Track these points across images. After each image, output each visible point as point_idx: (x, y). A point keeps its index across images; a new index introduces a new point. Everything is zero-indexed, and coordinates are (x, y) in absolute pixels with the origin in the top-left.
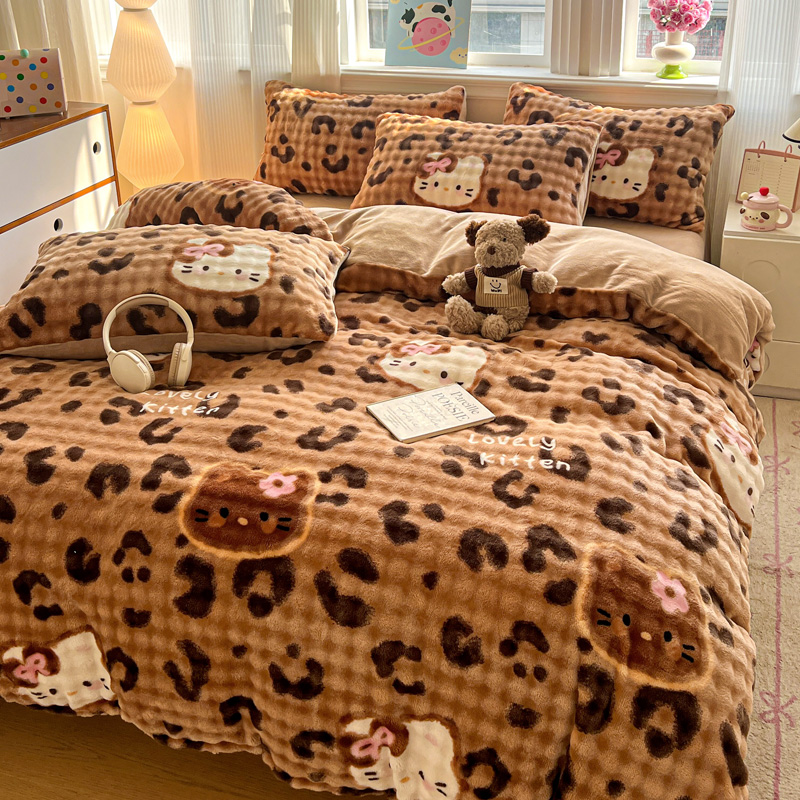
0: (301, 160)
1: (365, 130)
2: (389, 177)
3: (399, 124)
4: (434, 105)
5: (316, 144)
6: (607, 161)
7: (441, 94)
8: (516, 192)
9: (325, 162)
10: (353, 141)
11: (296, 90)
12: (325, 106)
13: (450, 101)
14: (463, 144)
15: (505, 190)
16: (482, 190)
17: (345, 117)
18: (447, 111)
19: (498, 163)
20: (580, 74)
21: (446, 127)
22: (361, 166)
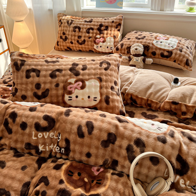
0: (70, 41)
1: (91, 31)
4: (113, 22)
5: (75, 36)
7: (115, 18)
9: (78, 41)
10: (87, 34)
11: (67, 16)
12: (77, 22)
13: (118, 20)
17: (84, 26)
18: (117, 24)
22: (90, 43)
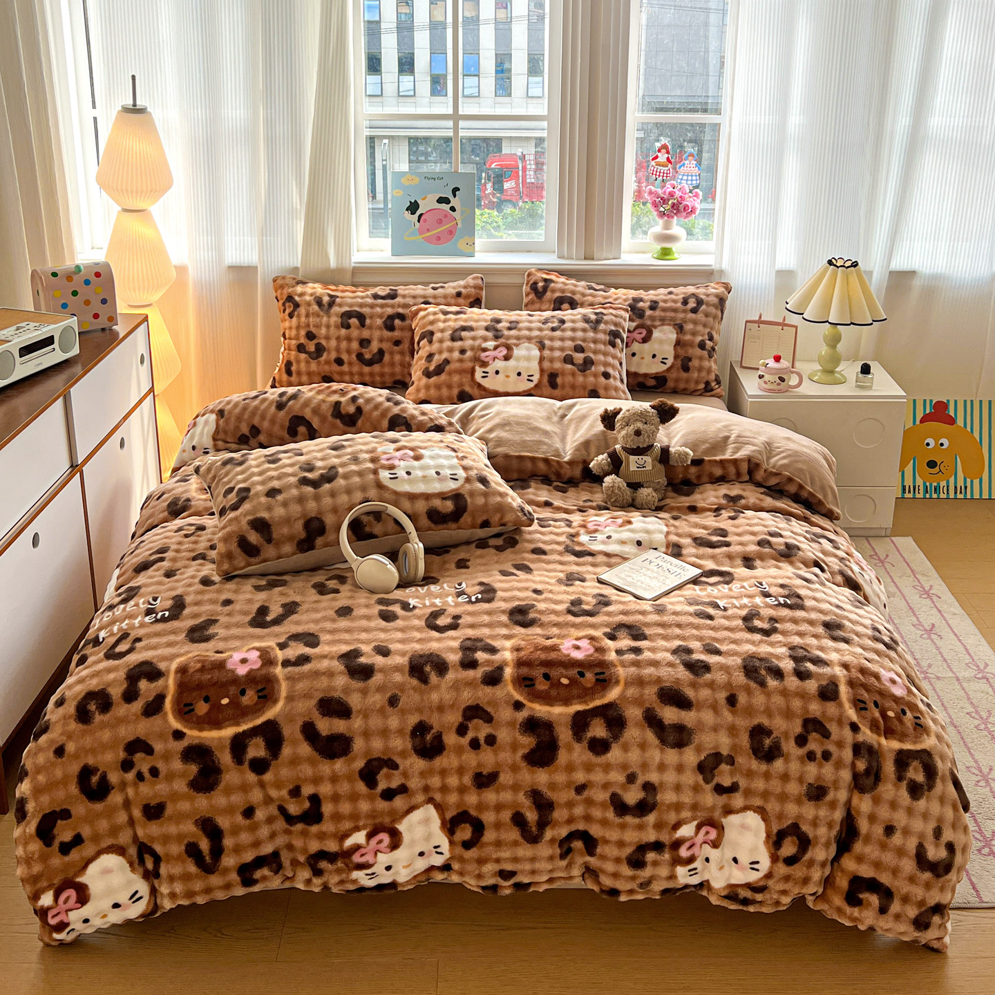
0: (333, 355)
1: (397, 322)
2: (447, 368)
3: (442, 317)
4: (459, 294)
5: (349, 339)
6: (634, 340)
7: (462, 283)
8: (573, 374)
9: (360, 356)
10: (387, 334)
13: (473, 290)
14: (513, 332)
15: (563, 374)
16: (541, 375)
17: (374, 311)
18: (472, 300)
19: (552, 349)
20: (585, 259)
21: (490, 317)
22: (397, 358)
